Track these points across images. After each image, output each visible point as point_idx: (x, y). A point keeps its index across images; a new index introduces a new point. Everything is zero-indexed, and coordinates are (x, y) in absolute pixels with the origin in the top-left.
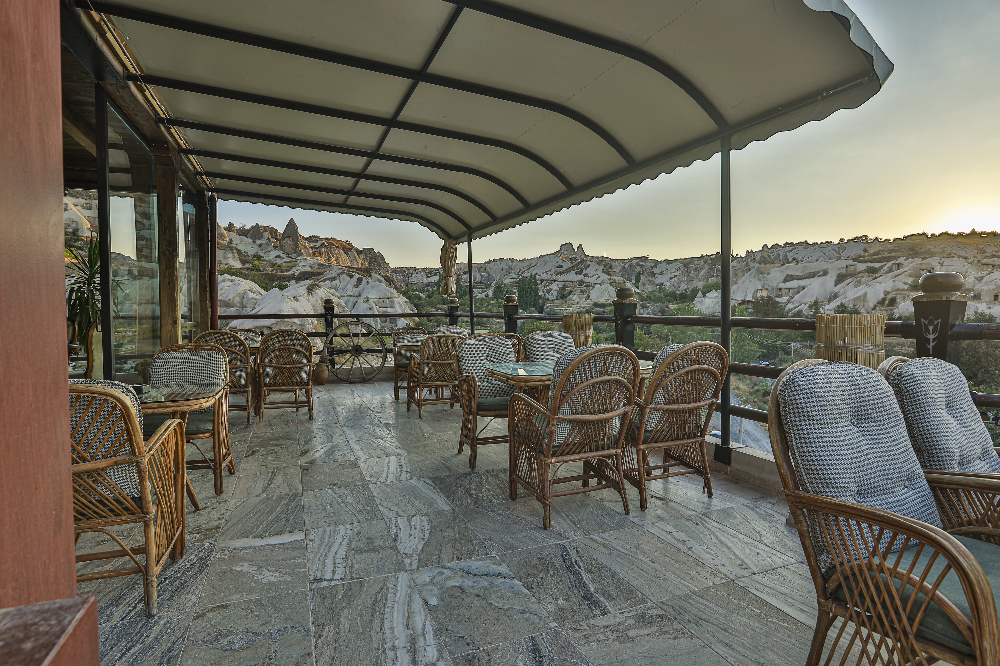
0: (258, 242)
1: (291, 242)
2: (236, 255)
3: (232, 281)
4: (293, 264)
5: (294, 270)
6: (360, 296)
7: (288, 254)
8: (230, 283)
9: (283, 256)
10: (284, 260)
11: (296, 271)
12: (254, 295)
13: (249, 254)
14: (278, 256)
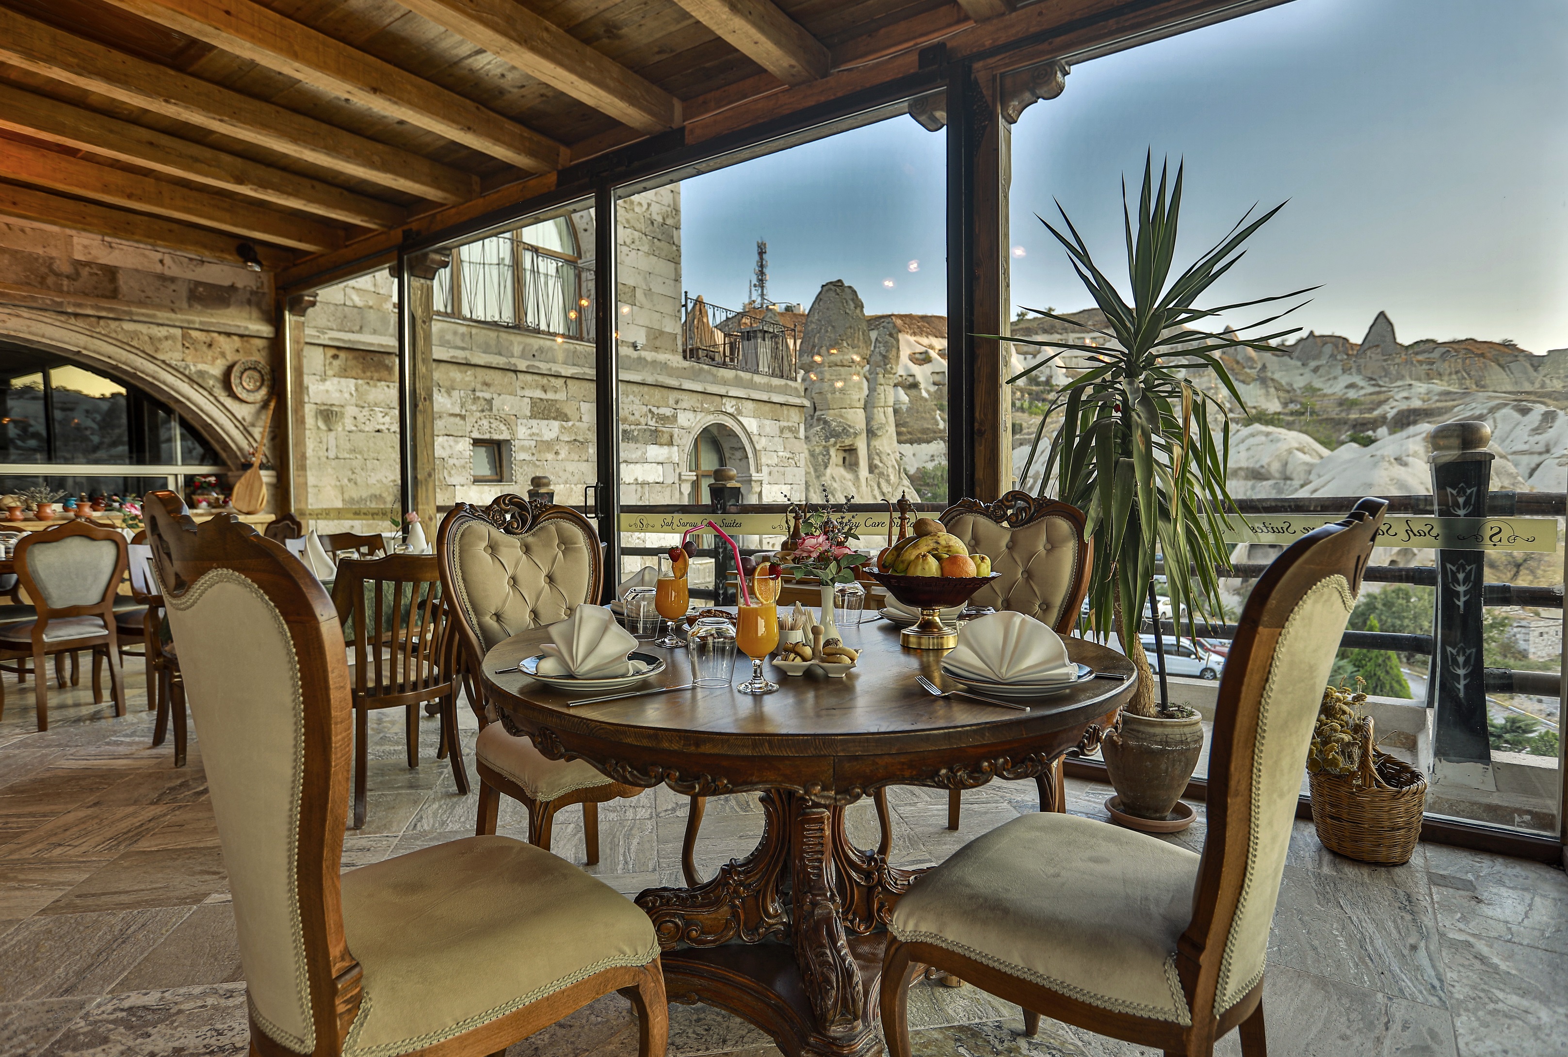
0: (1313, 364)
1: (1380, 357)
2: (1272, 390)
3: (1268, 434)
4: (1382, 397)
5: (1386, 407)
6: (1548, 451)
7: (1371, 379)
8: (1263, 438)
9: (1361, 383)
10: (1362, 392)
11: (1390, 410)
12: (1307, 458)
13: (1295, 386)
14: (1351, 386)
